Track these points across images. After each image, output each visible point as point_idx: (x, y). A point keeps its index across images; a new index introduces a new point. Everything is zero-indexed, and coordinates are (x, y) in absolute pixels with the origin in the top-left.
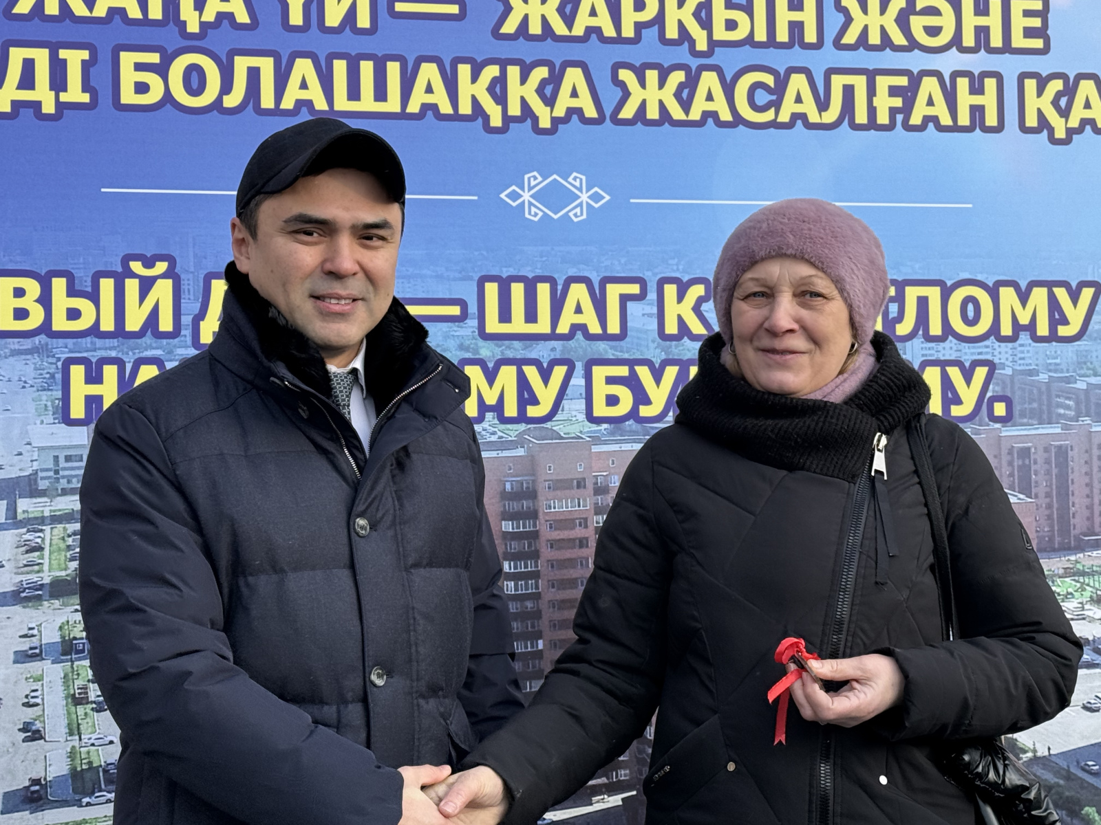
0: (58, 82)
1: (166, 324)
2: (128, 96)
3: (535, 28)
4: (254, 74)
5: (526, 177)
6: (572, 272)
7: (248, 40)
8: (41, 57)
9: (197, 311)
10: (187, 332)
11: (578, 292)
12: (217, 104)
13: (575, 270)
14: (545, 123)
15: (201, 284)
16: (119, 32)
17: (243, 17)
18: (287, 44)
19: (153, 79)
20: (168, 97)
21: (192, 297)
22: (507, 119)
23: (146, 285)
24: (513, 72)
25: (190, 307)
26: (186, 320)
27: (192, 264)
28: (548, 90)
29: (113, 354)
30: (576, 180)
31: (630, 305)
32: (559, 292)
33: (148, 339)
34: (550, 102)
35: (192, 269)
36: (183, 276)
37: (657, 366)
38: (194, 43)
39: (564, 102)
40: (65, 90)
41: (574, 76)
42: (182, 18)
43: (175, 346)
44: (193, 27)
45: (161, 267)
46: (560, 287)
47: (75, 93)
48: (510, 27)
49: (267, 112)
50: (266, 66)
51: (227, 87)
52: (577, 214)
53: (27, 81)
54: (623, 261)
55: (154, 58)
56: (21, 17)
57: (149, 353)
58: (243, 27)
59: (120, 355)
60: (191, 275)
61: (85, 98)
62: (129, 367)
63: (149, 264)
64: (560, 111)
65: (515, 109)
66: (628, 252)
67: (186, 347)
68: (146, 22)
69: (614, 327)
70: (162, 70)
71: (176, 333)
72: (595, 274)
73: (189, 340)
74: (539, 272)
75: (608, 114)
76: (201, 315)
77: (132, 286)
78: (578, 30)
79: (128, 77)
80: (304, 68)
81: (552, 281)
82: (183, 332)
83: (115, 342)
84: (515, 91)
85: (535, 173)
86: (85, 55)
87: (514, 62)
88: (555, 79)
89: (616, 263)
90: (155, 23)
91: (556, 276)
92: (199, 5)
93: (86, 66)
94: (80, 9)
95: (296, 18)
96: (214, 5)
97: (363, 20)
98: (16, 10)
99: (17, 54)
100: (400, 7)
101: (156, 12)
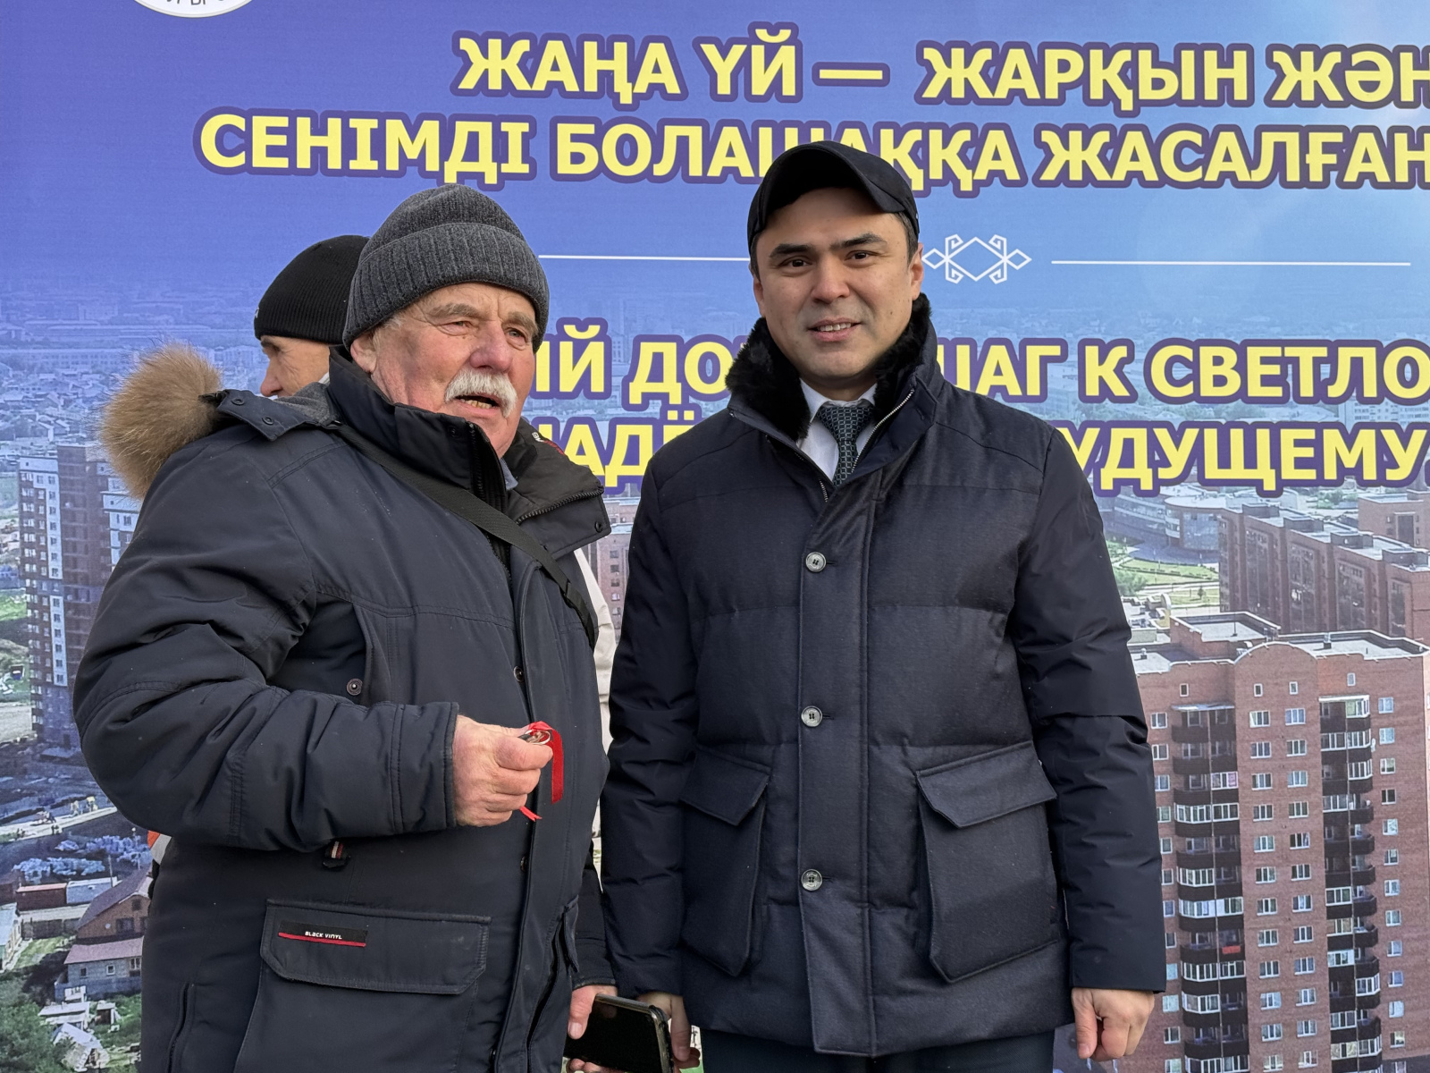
0: (500, 154)
1: (597, 385)
2: (564, 166)
3: (958, 92)
4: (683, 142)
6: (992, 334)
7: (678, 110)
8: (485, 130)
9: (627, 373)
10: (617, 393)
11: (998, 354)
12: (648, 173)
13: (995, 332)
14: (966, 186)
15: (631, 347)
16: (557, 105)
17: (673, 88)
18: (714, 113)
19: (588, 150)
20: (602, 164)
21: (622, 359)
22: (929, 183)
23: (580, 347)
24: (936, 136)
25: (621, 368)
26: (617, 381)
27: (622, 327)
28: (970, 153)
29: (548, 413)
31: (1050, 366)
32: (979, 354)
33: (581, 399)
34: (972, 165)
35: (622, 332)
36: (614, 339)
37: (1077, 428)
38: (627, 114)
39: (985, 165)
40: (506, 161)
41: (996, 139)
42: (616, 90)
43: (606, 407)
44: (626, 99)
45: (594, 330)
46: (979, 349)
47: (515, 165)
48: (932, 91)
49: (695, 180)
50: (695, 134)
51: (657, 156)
52: (997, 276)
53: (472, 154)
54: (1044, 322)
55: (589, 129)
56: (466, 92)
57: (581, 413)
58: (673, 97)
59: (555, 415)
60: (621, 339)
61: (525, 169)
62: (562, 426)
63: (582, 327)
64: (981, 174)
65: (936, 173)
66: (1049, 314)
67: (617, 407)
68: (582, 94)
69: (1034, 388)
70: (596, 140)
71: (606, 394)
72: (1015, 335)
73: (619, 401)
74: (958, 334)
75: (1030, 175)
76: (631, 376)
77: (566, 349)
78: (1001, 93)
79: (565, 148)
80: (731, 136)
81: (971, 342)
82: (614, 393)
83: (549, 402)
84: (937, 154)
85: (956, 236)
86: (525, 127)
87: (936, 126)
88: (978, 142)
89: (1037, 324)
90: (591, 95)
91: (975, 338)
92: (632, 76)
93: (526, 138)
94: (520, 83)
95: (724, 87)
96: (646, 78)
97: (789, 88)
98: (462, 86)
99: (462, 129)
100: (825, 74)
101: (591, 85)
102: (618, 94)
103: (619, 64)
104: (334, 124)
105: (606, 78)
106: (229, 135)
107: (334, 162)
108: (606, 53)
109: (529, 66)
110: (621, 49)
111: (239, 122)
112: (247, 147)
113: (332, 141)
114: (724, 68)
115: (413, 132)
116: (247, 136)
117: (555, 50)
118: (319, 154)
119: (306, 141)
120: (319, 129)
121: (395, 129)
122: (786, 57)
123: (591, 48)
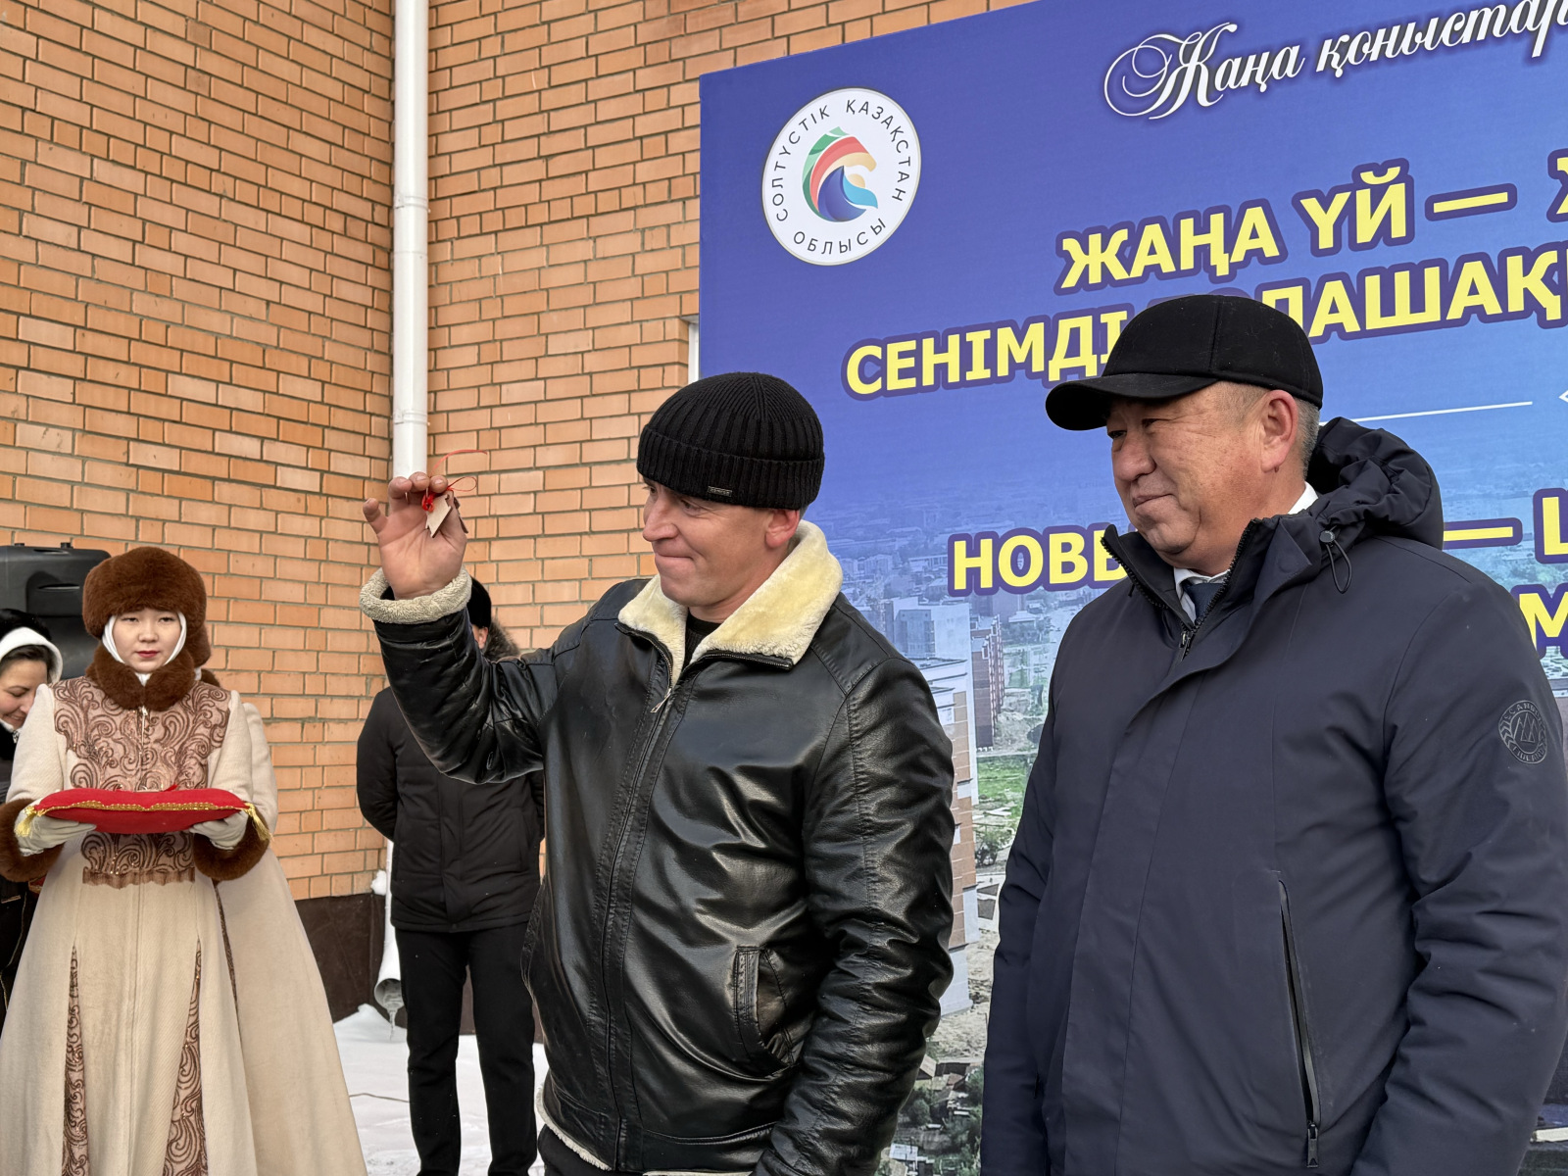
0: (1099, 347)
7: (1276, 272)
8: (1085, 324)
16: (1153, 288)
17: (1271, 250)
18: (1316, 270)
38: (1223, 285)
42: (1212, 264)
44: (1223, 270)
50: (1295, 295)
53: (1073, 350)
56: (1070, 291)
58: (1273, 260)
68: (1179, 273)
80: (1334, 291)
90: (1187, 273)
92: (1229, 247)
94: (1118, 272)
95: (1326, 241)
96: (1243, 244)
97: (1398, 230)
98: (1065, 285)
99: (1065, 326)
100: (1440, 207)
101: (1187, 262)
102: (1215, 267)
103: (1215, 237)
104: (954, 341)
105: (1202, 253)
106: (869, 364)
107: (953, 376)
108: (1202, 228)
109: (1126, 257)
110: (1217, 221)
111: (876, 351)
112: (882, 373)
113: (952, 357)
114: (1325, 221)
115: (1020, 337)
116: (882, 363)
117: (1153, 234)
118: (941, 370)
119: (930, 359)
120: (941, 347)
121: (1005, 336)
122: (1396, 197)
123: (1187, 225)
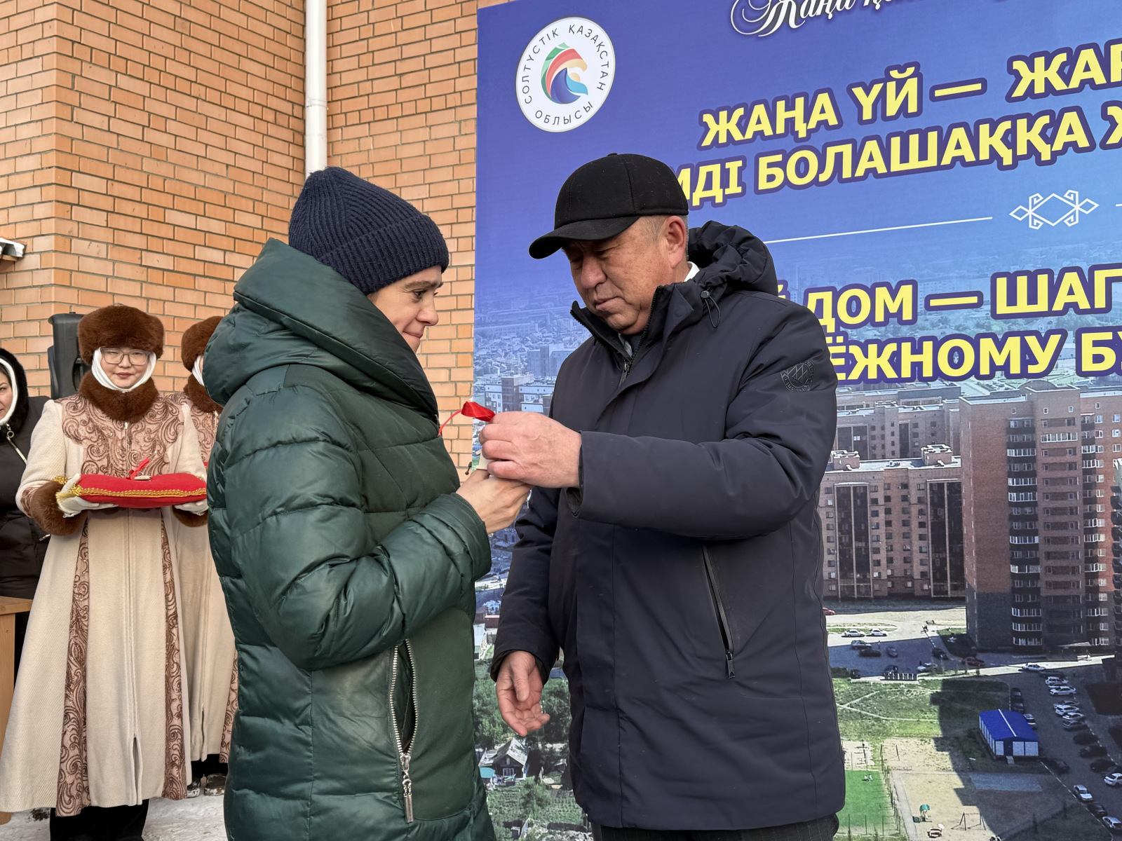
0: (725, 183)
2: (763, 185)
3: (1040, 88)
4: (839, 157)
5: (1030, 198)
6: (1066, 264)
7: (836, 135)
8: (716, 169)
11: (1071, 279)
12: (815, 181)
13: (1069, 263)
14: (1046, 156)
15: (803, 297)
16: (760, 145)
17: (833, 121)
18: (859, 133)
19: (778, 172)
20: (786, 180)
22: (1016, 158)
24: (1022, 124)
27: (797, 284)
28: (1049, 132)
30: (1071, 195)
31: (1114, 285)
32: (1055, 280)
34: (1050, 140)
35: (797, 288)
36: (791, 293)
38: (803, 144)
39: (1062, 138)
40: (728, 187)
41: (1071, 119)
42: (796, 130)
44: (802, 134)
46: (1056, 277)
47: (734, 188)
48: (1020, 91)
49: (848, 180)
50: (847, 150)
51: (821, 168)
52: (1070, 220)
53: (708, 186)
54: (1109, 252)
55: (779, 158)
56: (707, 148)
58: (834, 127)
60: (796, 292)
61: (739, 190)
64: (1058, 146)
65: (1022, 150)
66: (1113, 245)
68: (775, 136)
69: (1100, 303)
70: (782, 165)
72: (1085, 264)
74: (1039, 267)
75: (1098, 141)
78: (1074, 83)
79: (764, 172)
80: (872, 147)
81: (1049, 272)
84: (1023, 136)
85: (1038, 195)
86: (739, 163)
87: (1021, 116)
88: (1055, 123)
89: (1103, 253)
90: (781, 136)
91: (1052, 268)
92: (807, 119)
93: (740, 170)
94: (737, 136)
95: (867, 115)
96: (816, 117)
97: (913, 108)
98: (703, 145)
99: (703, 171)
100: (938, 93)
101: (780, 129)
102: (798, 132)
103: (798, 113)
105: (790, 123)
108: (790, 107)
109: (742, 125)
110: (800, 102)
114: (867, 101)
117: (760, 110)
122: (911, 87)
123: (781, 105)
